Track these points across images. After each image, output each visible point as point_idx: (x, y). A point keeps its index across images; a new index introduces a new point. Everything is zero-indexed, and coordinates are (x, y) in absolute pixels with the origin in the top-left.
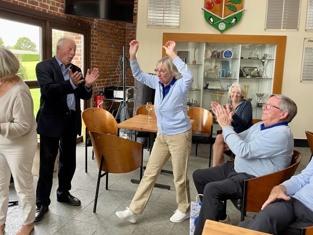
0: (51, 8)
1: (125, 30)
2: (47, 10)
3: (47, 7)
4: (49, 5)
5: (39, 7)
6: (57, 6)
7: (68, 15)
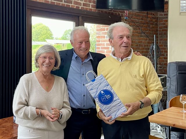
0: (84, 5)
1: (157, 18)
2: (80, 7)
3: (80, 4)
4: (82, 2)
5: (73, 5)
6: (89, 2)
7: (99, 9)
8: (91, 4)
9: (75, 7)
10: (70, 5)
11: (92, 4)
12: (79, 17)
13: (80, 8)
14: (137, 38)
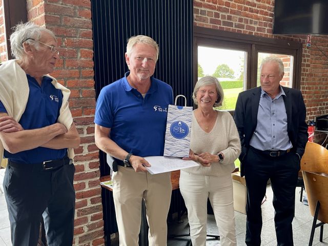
2: (254, 32)
3: (253, 29)
4: (256, 26)
5: (245, 30)
6: (264, 26)
7: (276, 35)
8: (266, 28)
9: (247, 33)
10: (241, 31)
11: (268, 28)
12: (251, 45)
13: (253, 34)
14: (320, 70)
